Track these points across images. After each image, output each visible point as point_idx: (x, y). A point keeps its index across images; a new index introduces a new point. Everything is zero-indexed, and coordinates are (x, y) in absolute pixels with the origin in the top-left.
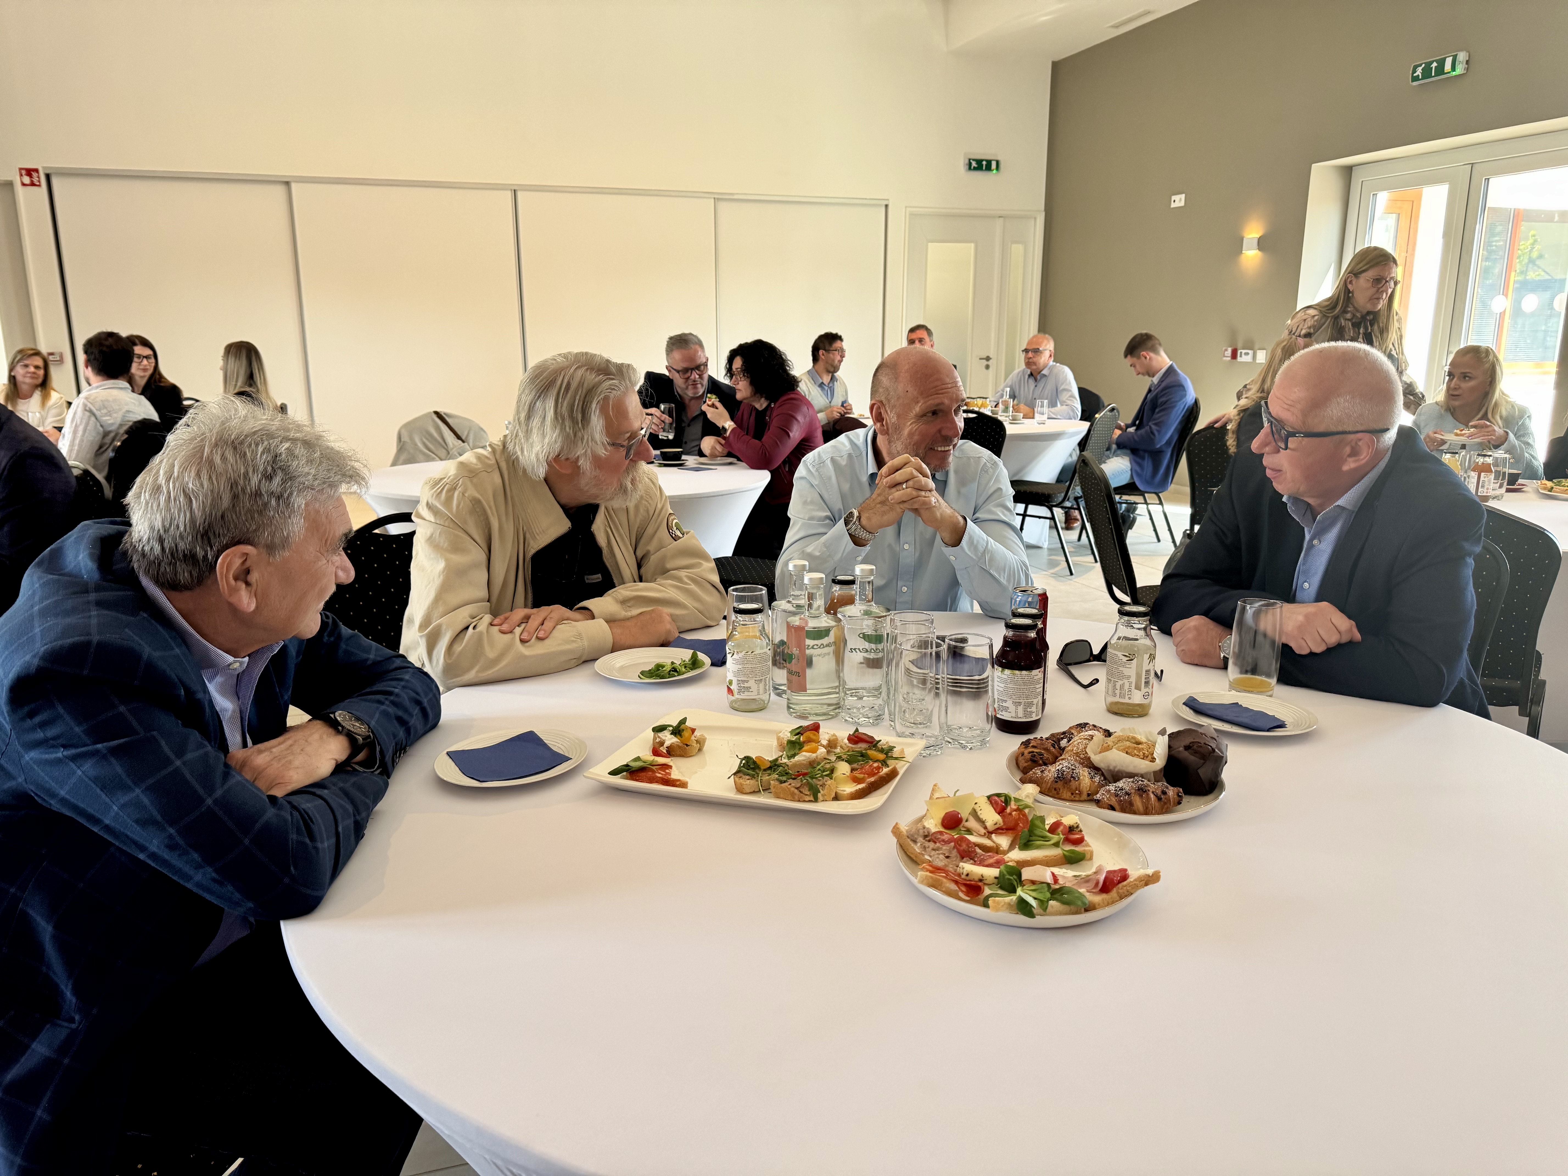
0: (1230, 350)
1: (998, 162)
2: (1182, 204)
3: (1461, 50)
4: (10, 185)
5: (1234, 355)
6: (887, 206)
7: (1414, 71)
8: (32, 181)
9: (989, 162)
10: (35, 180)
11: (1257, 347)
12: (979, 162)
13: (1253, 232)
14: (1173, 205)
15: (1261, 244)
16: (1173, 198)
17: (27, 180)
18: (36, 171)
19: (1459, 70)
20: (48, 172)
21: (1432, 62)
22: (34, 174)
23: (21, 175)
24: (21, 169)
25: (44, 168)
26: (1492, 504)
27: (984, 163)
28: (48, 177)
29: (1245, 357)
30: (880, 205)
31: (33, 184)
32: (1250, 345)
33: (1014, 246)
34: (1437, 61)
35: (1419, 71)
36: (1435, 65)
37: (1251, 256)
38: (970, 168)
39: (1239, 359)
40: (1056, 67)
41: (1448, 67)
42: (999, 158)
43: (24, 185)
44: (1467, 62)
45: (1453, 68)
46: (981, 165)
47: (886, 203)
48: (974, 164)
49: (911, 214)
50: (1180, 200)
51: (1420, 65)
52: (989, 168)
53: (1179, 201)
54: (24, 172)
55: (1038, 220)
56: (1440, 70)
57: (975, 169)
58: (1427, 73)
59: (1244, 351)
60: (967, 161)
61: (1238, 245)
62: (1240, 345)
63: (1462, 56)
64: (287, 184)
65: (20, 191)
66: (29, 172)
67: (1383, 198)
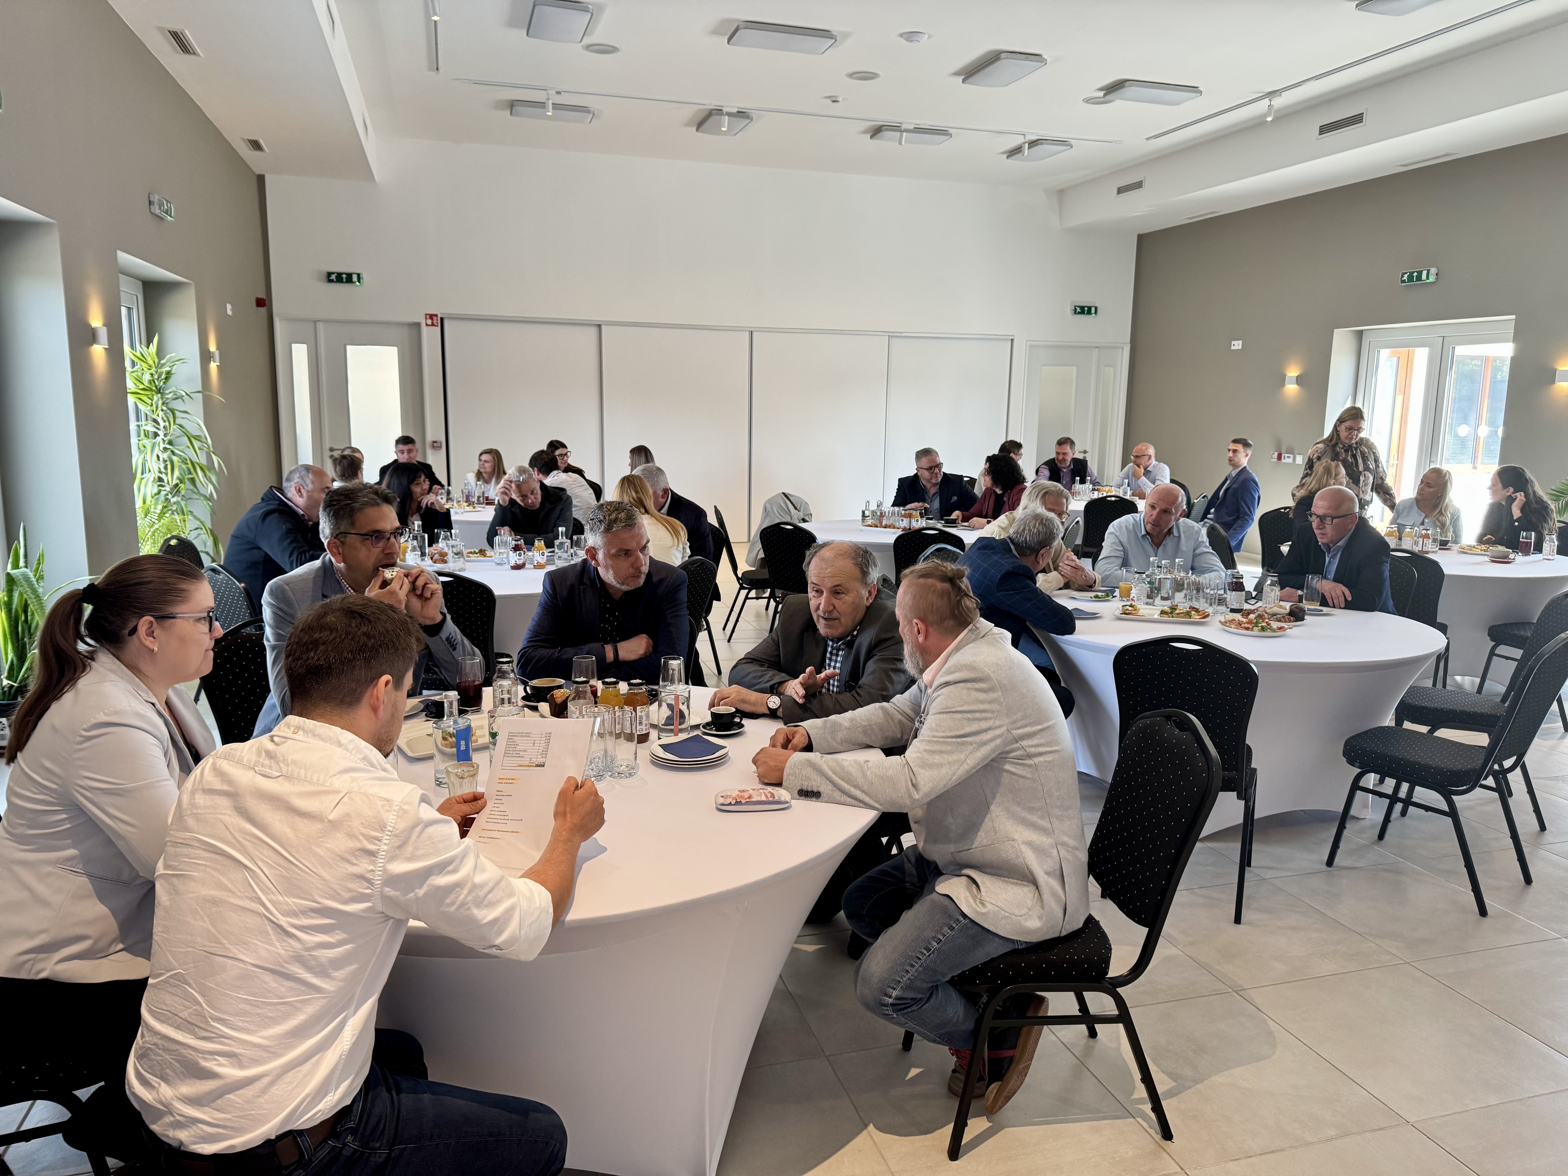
0: (1276, 454)
1: (1096, 308)
2: (1240, 347)
3: (1433, 267)
4: (418, 325)
5: (1279, 457)
6: (1012, 340)
7: (1402, 277)
8: (433, 323)
9: (1090, 308)
10: (435, 322)
11: (1296, 452)
12: (1082, 308)
13: (1293, 372)
14: (1233, 348)
15: (1299, 380)
16: (1233, 343)
17: (429, 322)
18: (436, 316)
19: (1431, 279)
20: (442, 316)
21: (1414, 272)
22: (435, 318)
23: (426, 319)
24: (426, 315)
25: (441, 313)
26: (1430, 556)
27: (1086, 309)
28: (442, 319)
29: (1287, 460)
30: (1007, 340)
31: (433, 325)
32: (1291, 451)
33: (1106, 368)
34: (1417, 272)
35: (1405, 277)
36: (1415, 274)
37: (1291, 389)
38: (1075, 313)
39: (1283, 461)
40: (1141, 238)
41: (1424, 276)
42: (1096, 305)
43: (427, 325)
44: (1437, 274)
45: (1428, 278)
46: (1084, 310)
47: (1012, 338)
48: (1078, 310)
49: (1031, 346)
50: (1239, 344)
51: (1406, 273)
52: (1089, 312)
53: (1237, 345)
54: (428, 317)
55: (1125, 350)
56: (1419, 278)
57: (1079, 313)
58: (1411, 278)
59: (1287, 455)
60: (1073, 308)
61: (1282, 380)
62: (1283, 451)
63: (1433, 271)
64: (599, 326)
65: (425, 330)
66: (431, 316)
67: (1385, 353)
